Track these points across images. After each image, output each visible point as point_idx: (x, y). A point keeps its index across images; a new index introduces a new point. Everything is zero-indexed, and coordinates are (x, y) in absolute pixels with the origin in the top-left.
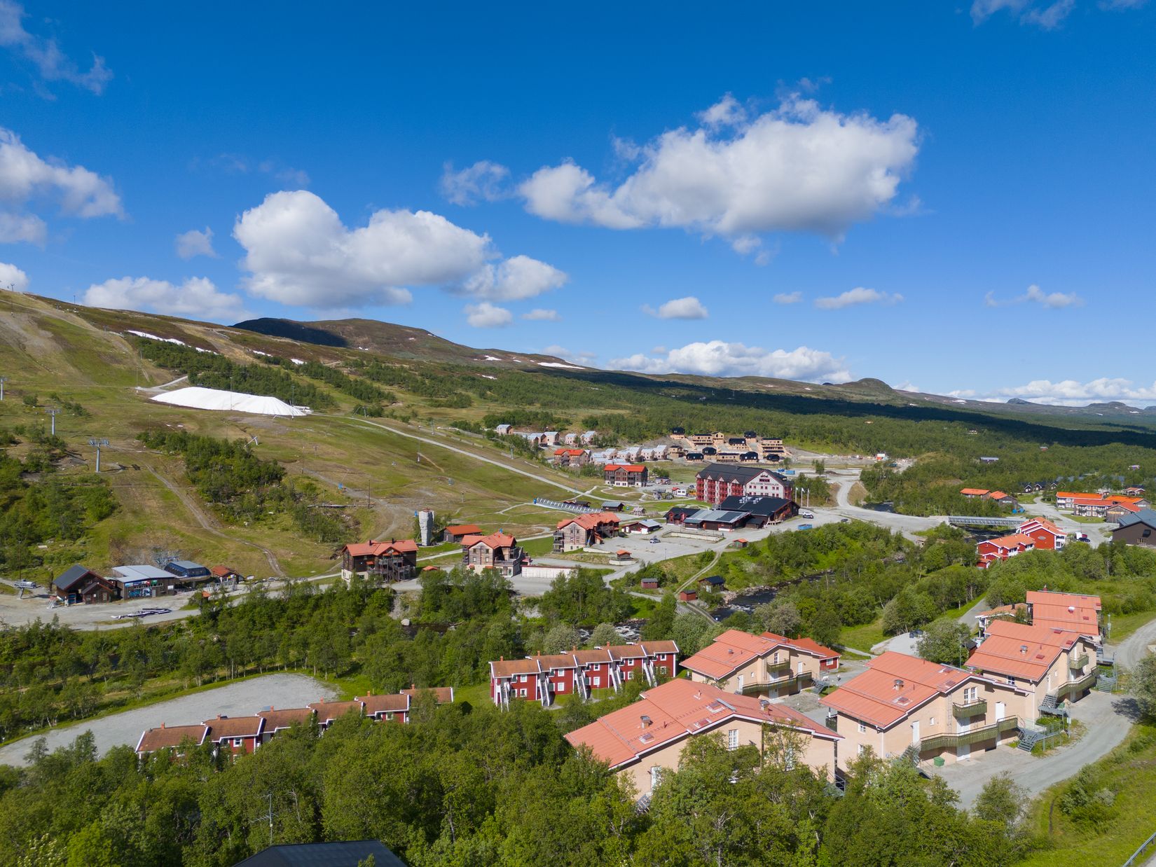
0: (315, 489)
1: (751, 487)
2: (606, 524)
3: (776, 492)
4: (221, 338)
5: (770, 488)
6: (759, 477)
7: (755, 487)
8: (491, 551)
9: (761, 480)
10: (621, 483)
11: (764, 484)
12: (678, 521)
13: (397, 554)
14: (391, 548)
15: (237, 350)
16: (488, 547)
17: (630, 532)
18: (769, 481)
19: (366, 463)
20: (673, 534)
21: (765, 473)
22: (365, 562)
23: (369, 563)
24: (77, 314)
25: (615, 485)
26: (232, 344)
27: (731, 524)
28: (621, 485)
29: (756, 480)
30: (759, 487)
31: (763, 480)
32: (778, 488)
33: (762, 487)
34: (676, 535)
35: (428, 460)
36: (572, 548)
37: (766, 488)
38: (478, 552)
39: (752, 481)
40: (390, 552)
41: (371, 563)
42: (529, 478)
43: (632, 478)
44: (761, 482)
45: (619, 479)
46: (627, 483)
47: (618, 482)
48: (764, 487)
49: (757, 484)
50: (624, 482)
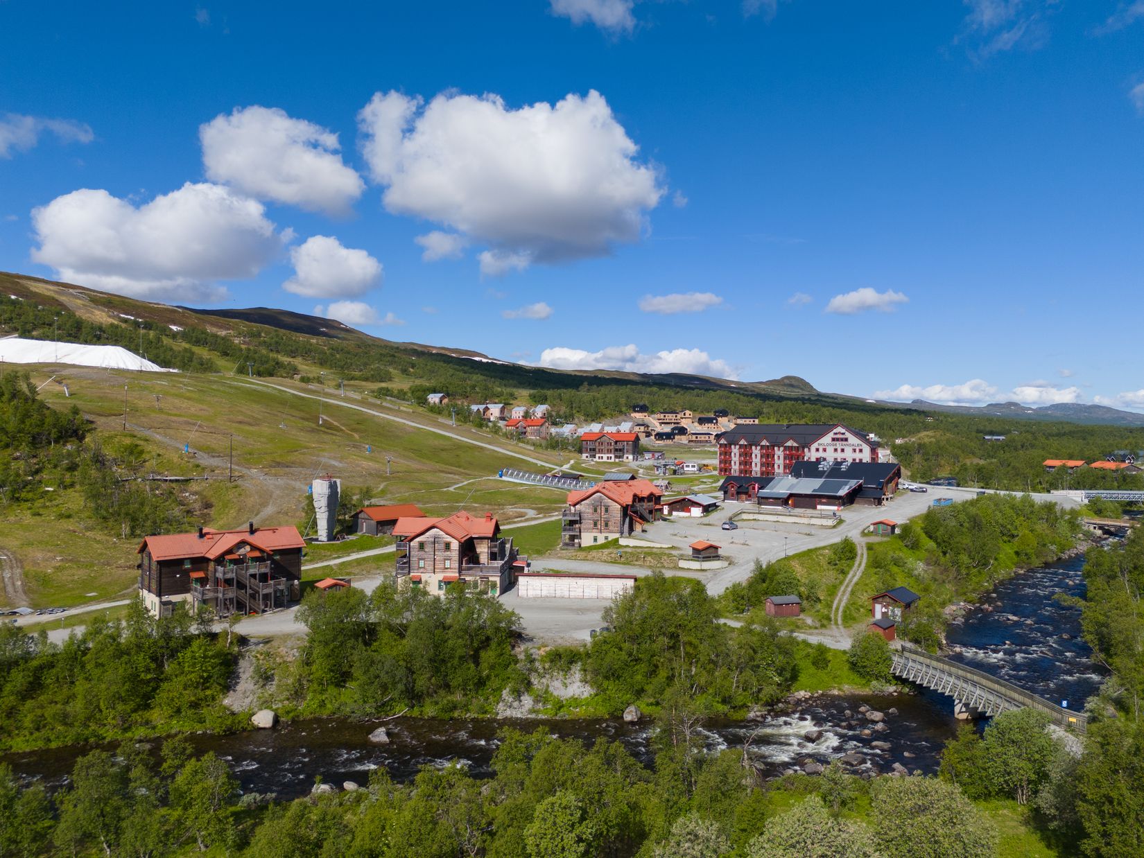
0: (142, 452)
1: (817, 450)
2: (642, 499)
3: (858, 456)
4: (79, 298)
5: (848, 450)
6: (831, 435)
7: (825, 450)
8: (455, 545)
9: (833, 440)
10: (605, 456)
11: (839, 445)
12: (744, 496)
13: (257, 554)
14: (243, 543)
15: (97, 312)
16: (449, 539)
17: (670, 513)
18: (846, 439)
19: (240, 422)
20: (744, 516)
21: (840, 429)
22: (186, 573)
23: (194, 575)
25: (597, 459)
26: (93, 305)
27: (840, 497)
28: (605, 459)
29: (827, 439)
30: (830, 449)
31: (838, 440)
32: (861, 451)
33: (836, 450)
34: (751, 517)
35: (335, 423)
36: (595, 540)
37: (843, 450)
38: (428, 549)
39: (820, 441)
40: (242, 551)
41: (201, 575)
42: (482, 448)
43: (620, 450)
44: (834, 442)
45: (601, 451)
46: (613, 456)
47: (601, 455)
48: (839, 450)
49: (828, 445)
50: (609, 455)
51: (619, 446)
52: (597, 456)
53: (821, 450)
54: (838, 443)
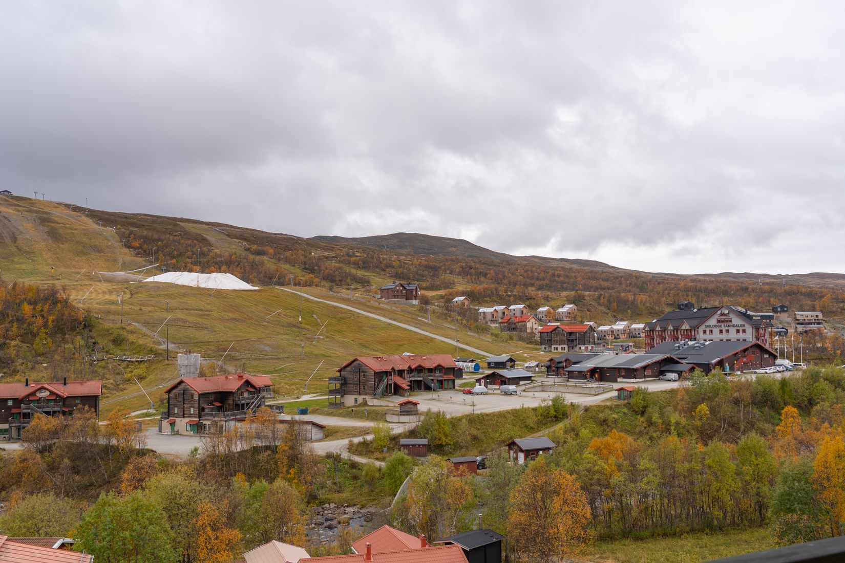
1: (705, 332)
2: (431, 370)
3: (741, 336)
5: (733, 331)
6: (716, 317)
7: (711, 332)
9: (719, 321)
10: (559, 347)
11: (724, 327)
12: (562, 371)
16: (192, 391)
18: (731, 321)
21: (724, 310)
24: (87, 216)
29: (713, 321)
30: (716, 331)
31: (723, 321)
32: (744, 331)
33: (721, 331)
36: (356, 401)
37: (727, 331)
39: (708, 323)
43: (572, 341)
44: (719, 324)
45: (557, 343)
46: (566, 346)
47: (556, 346)
48: (724, 331)
49: (715, 326)
50: (563, 346)
51: (573, 337)
52: (553, 346)
53: (708, 332)
54: (722, 324)
